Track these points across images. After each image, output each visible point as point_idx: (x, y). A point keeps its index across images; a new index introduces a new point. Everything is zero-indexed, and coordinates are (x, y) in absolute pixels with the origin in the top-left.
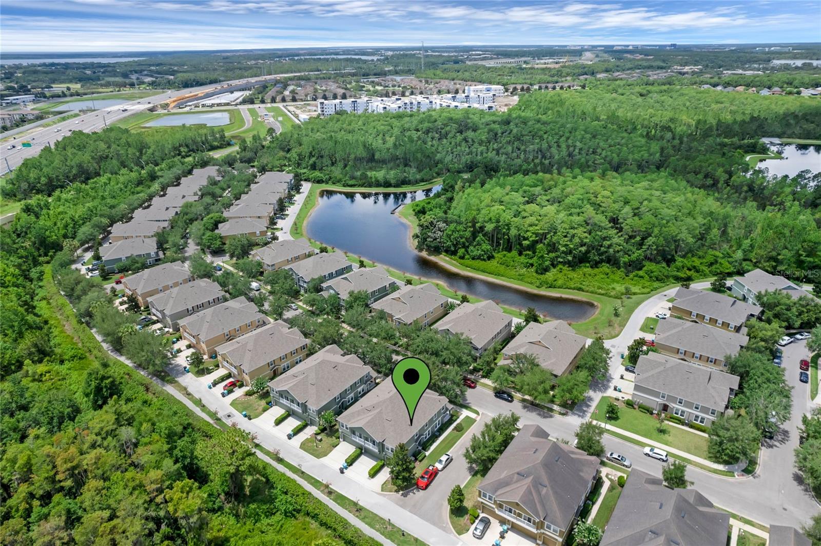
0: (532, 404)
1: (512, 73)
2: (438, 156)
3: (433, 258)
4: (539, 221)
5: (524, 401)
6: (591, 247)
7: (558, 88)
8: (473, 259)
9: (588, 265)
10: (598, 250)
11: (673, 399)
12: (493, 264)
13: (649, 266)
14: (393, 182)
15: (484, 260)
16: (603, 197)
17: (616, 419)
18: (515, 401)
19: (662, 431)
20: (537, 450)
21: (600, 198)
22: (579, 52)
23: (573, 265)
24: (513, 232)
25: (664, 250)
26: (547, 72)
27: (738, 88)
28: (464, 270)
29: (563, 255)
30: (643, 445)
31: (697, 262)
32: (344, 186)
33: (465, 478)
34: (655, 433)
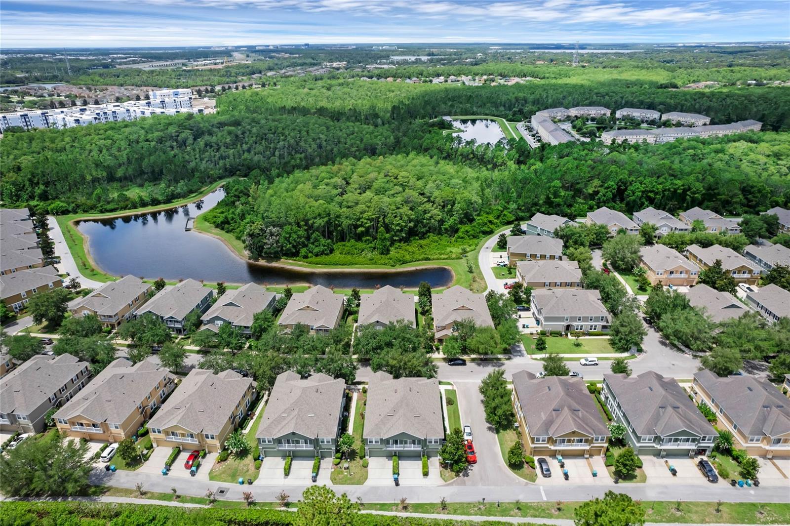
0: (481, 360)
1: (180, 75)
2: (192, 164)
3: (274, 264)
4: (369, 207)
5: (473, 360)
6: (417, 222)
7: (240, 88)
8: (317, 255)
9: (417, 238)
10: (422, 223)
11: (573, 319)
12: (337, 256)
13: (463, 228)
14: (160, 198)
15: (327, 254)
16: (403, 177)
17: (544, 348)
18: (467, 363)
19: (578, 345)
20: (549, 387)
21: (400, 179)
22: (227, 53)
23: (406, 240)
24: (346, 223)
25: (467, 213)
26: (216, 73)
27: (388, 79)
28: (316, 267)
29: (398, 233)
30: (578, 359)
31: (491, 218)
32: (102, 212)
33: (494, 438)
34: (575, 348)
